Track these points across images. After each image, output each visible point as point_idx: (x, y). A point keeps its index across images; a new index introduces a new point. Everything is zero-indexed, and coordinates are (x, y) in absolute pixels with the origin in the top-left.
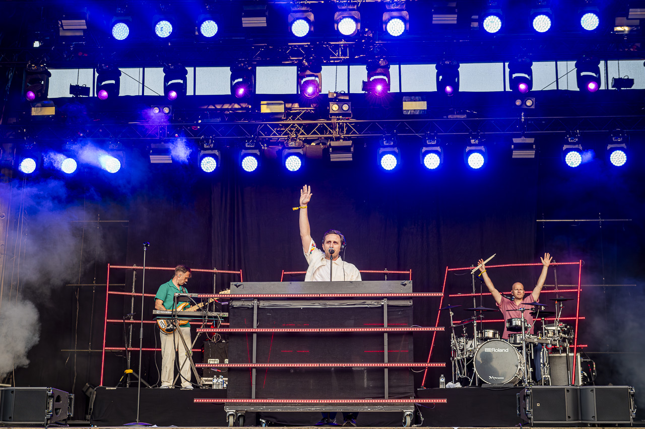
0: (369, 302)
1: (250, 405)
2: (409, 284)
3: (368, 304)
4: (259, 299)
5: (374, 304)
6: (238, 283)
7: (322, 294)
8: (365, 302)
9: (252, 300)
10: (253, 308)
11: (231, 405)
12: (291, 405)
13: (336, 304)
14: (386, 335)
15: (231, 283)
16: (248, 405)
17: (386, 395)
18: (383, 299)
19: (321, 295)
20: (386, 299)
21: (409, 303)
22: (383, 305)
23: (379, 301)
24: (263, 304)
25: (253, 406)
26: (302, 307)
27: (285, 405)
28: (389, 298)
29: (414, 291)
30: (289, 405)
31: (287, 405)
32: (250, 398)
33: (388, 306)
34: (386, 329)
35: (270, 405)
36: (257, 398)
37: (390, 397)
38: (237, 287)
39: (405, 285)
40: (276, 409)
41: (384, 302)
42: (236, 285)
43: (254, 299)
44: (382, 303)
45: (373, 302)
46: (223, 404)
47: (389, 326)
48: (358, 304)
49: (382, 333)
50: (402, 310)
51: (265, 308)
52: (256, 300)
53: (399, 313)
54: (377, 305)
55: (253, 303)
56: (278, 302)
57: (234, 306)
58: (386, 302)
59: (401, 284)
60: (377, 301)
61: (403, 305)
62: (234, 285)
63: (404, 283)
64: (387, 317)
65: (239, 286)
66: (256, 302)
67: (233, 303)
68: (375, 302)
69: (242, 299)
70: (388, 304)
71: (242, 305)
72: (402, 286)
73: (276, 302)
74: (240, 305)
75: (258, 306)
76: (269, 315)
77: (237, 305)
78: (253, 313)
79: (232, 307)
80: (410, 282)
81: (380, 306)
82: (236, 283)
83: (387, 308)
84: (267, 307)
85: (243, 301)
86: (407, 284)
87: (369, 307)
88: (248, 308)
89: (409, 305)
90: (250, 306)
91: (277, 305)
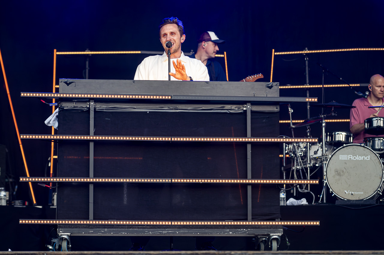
0: (228, 107)
1: (88, 228)
3: (227, 110)
4: (96, 100)
5: (234, 109)
7: (174, 96)
8: (224, 107)
9: (86, 102)
10: (89, 111)
11: (65, 227)
12: (138, 228)
13: (189, 108)
14: (249, 147)
15: (60, 80)
16: (85, 228)
17: (250, 216)
18: (246, 104)
20: (250, 104)
21: (276, 109)
22: (246, 111)
23: (240, 106)
24: (100, 106)
25: (92, 228)
26: (148, 111)
27: (130, 228)
28: (253, 103)
30: (135, 228)
31: (133, 228)
32: (87, 219)
33: (252, 112)
34: (250, 139)
35: (112, 228)
36: (95, 219)
37: (253, 219)
38: (68, 84)
39: (270, 87)
40: (120, 232)
41: (248, 108)
42: (66, 83)
43: (90, 100)
44: (245, 109)
45: (233, 107)
46: (56, 226)
47: (253, 136)
48: (215, 109)
49: (245, 144)
50: (268, 117)
51: (104, 111)
52: (92, 101)
53: (264, 121)
54: (238, 110)
55: (88, 105)
56: (118, 104)
57: (65, 108)
58: (250, 107)
59: (266, 86)
60: (238, 106)
61: (269, 112)
62: (64, 82)
63: (269, 86)
64: (250, 125)
65: (70, 83)
66: (92, 104)
67: (63, 105)
68: (236, 107)
69: (74, 99)
70: (251, 110)
71: (74, 107)
72: (268, 89)
73: (115, 104)
74: (71, 107)
75: (95, 109)
76: (108, 120)
77: (67, 107)
78: (90, 118)
79: (62, 109)
80: (276, 85)
81: (242, 112)
82: (67, 80)
83: (251, 115)
84: (105, 110)
85: (75, 102)
86: (273, 87)
87: (229, 112)
88: (82, 111)
89: (275, 112)
90: (84, 108)
91: (118, 108)
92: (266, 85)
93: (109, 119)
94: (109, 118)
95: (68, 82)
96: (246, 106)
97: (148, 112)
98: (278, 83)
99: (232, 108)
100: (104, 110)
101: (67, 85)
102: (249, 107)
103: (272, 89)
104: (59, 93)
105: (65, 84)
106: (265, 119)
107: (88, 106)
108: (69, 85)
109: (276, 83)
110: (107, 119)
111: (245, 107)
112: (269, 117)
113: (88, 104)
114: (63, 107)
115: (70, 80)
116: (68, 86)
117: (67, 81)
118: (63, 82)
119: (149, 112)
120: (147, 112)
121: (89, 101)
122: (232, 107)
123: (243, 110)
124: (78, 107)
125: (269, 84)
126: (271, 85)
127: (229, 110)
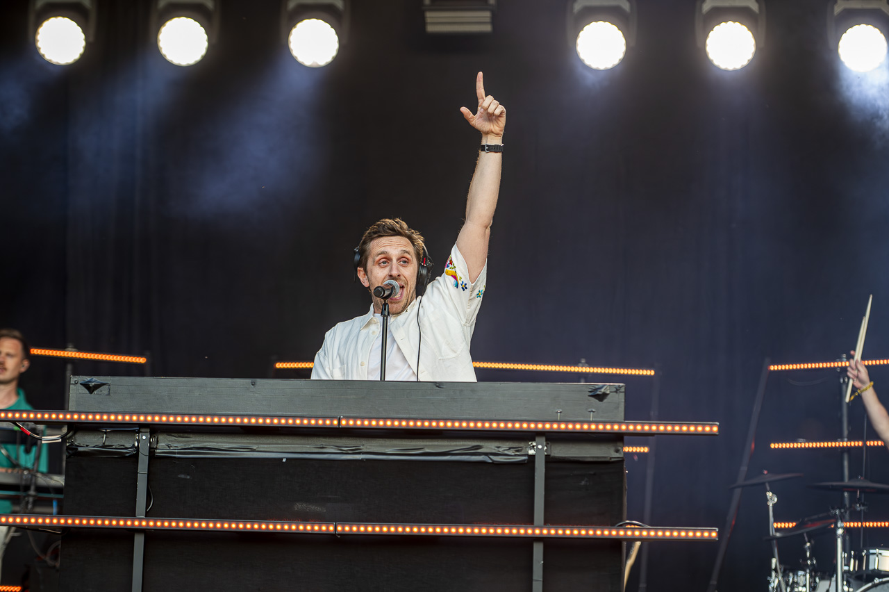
0: (489, 446)
2: (616, 393)
3: (486, 454)
4: (155, 429)
5: (505, 452)
6: (95, 378)
7: (348, 418)
8: (479, 447)
9: (133, 431)
10: (135, 457)
13: (389, 450)
14: (538, 550)
15: (73, 379)
18: (534, 440)
19: (344, 422)
20: (543, 439)
21: (612, 453)
22: (533, 456)
23: (522, 445)
24: (165, 444)
26: (284, 457)
28: (552, 437)
33: (549, 460)
34: (538, 530)
38: (91, 389)
39: (601, 397)
41: (536, 449)
42: (86, 385)
43: (140, 428)
44: (531, 452)
45: (504, 447)
47: (550, 520)
48: (456, 450)
49: (529, 542)
50: (592, 472)
51: (175, 457)
52: (146, 432)
53: (583, 483)
54: (516, 455)
55: (136, 440)
57: (80, 449)
58: (543, 448)
59: (590, 394)
60: (515, 445)
61: (595, 460)
62: (81, 384)
63: (598, 393)
64: (543, 493)
65: (97, 387)
66: (145, 438)
67: (75, 440)
68: (510, 448)
69: (103, 427)
70: (547, 456)
71: (104, 446)
72: (593, 399)
73: (205, 438)
74: (96, 446)
75: (152, 451)
76: (186, 479)
77: (87, 446)
78: (137, 473)
79: (74, 451)
80: (617, 390)
81: (524, 460)
82: (88, 378)
83: (546, 468)
84: (180, 453)
85: (106, 433)
86: (609, 396)
87: (490, 461)
88: (122, 456)
89: (613, 460)
90: (127, 448)
91: (210, 449)
92: (590, 392)
93: (188, 477)
94: (188, 475)
95: (92, 384)
96: (534, 444)
97: (284, 460)
98: (621, 384)
99: (501, 450)
100: (174, 453)
101: (87, 392)
102: (540, 447)
103: (605, 401)
104: (70, 410)
105: (83, 388)
106: (586, 479)
107: (136, 444)
108: (93, 391)
110: (183, 476)
111: (533, 446)
112: (595, 474)
113: (138, 438)
114: (76, 446)
115: (97, 380)
116: (91, 392)
117: (89, 382)
118: (79, 384)
119: (287, 459)
120: (282, 459)
121: (139, 432)
122: (498, 447)
123: (528, 455)
124: (112, 446)
125: (597, 389)
126: (603, 390)
127: (491, 457)
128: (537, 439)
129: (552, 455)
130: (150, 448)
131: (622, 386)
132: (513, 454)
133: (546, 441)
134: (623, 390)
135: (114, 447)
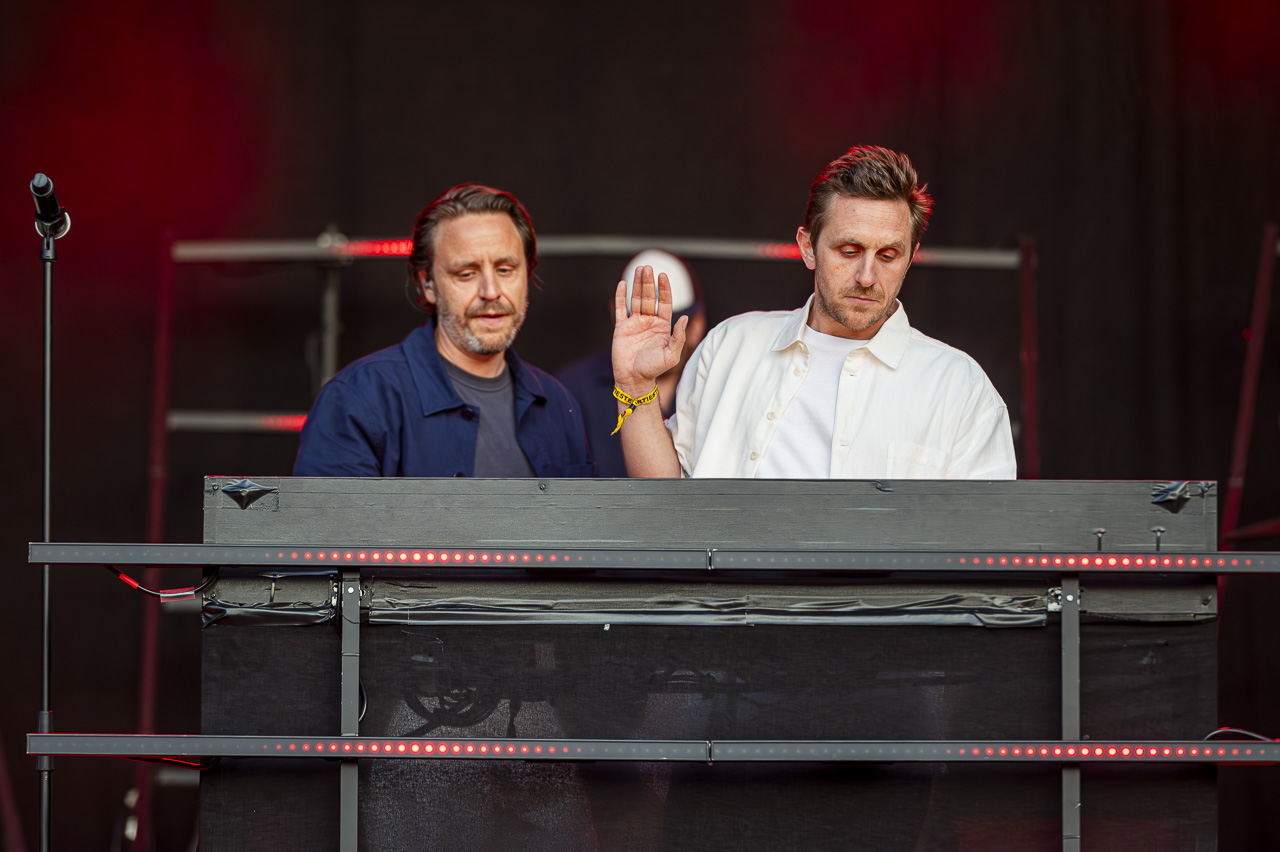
0: (976, 597)
2: (1202, 497)
3: (971, 611)
4: (369, 575)
5: (1004, 607)
6: (248, 481)
7: (724, 551)
8: (958, 599)
9: (326, 578)
10: (336, 624)
13: (799, 609)
14: (1071, 783)
15: (209, 482)
18: (1058, 584)
19: (718, 559)
20: (1075, 584)
21: (1199, 606)
22: (1058, 614)
23: (1034, 593)
24: (386, 602)
26: (607, 620)
28: (1090, 581)
29: (1225, 545)
33: (1087, 621)
34: (1072, 749)
38: (243, 500)
39: (1175, 505)
41: (1065, 601)
42: (235, 495)
43: (341, 573)
44: (1053, 607)
45: (1002, 598)
47: (1090, 731)
48: (916, 607)
49: (1051, 772)
50: (1161, 642)
51: (405, 625)
52: (354, 580)
53: (1146, 661)
54: (1024, 613)
55: (334, 594)
56: (470, 588)
57: (230, 611)
58: (1074, 600)
59: (1156, 499)
60: (1021, 592)
61: (1167, 619)
62: (224, 491)
63: (1170, 497)
64: (1078, 681)
65: (255, 496)
66: (351, 590)
67: (219, 595)
68: (1014, 599)
69: (269, 571)
70: (1083, 613)
71: (272, 606)
72: (1163, 512)
73: (458, 588)
74: (259, 605)
75: (364, 612)
76: (426, 664)
77: (241, 605)
78: (340, 655)
79: (218, 616)
80: (1203, 492)
81: (1041, 622)
82: (239, 482)
83: (1082, 635)
84: (413, 617)
85: (274, 580)
86: (1188, 504)
87: (980, 624)
88: (309, 624)
89: (1198, 618)
90: (316, 609)
91: (470, 608)
92: (1155, 496)
93: (431, 660)
94: (430, 655)
95: (245, 492)
96: (1058, 592)
97: (607, 628)
98: (1210, 483)
99: (996, 603)
100: (405, 617)
101: (237, 506)
102: (1070, 598)
103: (1182, 512)
104: (204, 541)
105: (229, 499)
106: (1151, 653)
107: (334, 602)
108: (248, 504)
109: (1203, 483)
110: (420, 658)
111: (1057, 596)
112: (1166, 644)
113: (336, 590)
114: (221, 605)
115: (251, 484)
116: (244, 506)
117: (240, 487)
118: (220, 491)
119: (611, 625)
120: (603, 626)
121: (338, 579)
122: (993, 598)
123: (1046, 611)
124: (288, 604)
125: (1167, 491)
126: (1177, 492)
127: (978, 615)
128: (1064, 583)
129: (1089, 610)
130: (361, 608)
131: (1213, 485)
132: (1019, 610)
133: (1081, 585)
134: (1214, 491)
135: (291, 606)
